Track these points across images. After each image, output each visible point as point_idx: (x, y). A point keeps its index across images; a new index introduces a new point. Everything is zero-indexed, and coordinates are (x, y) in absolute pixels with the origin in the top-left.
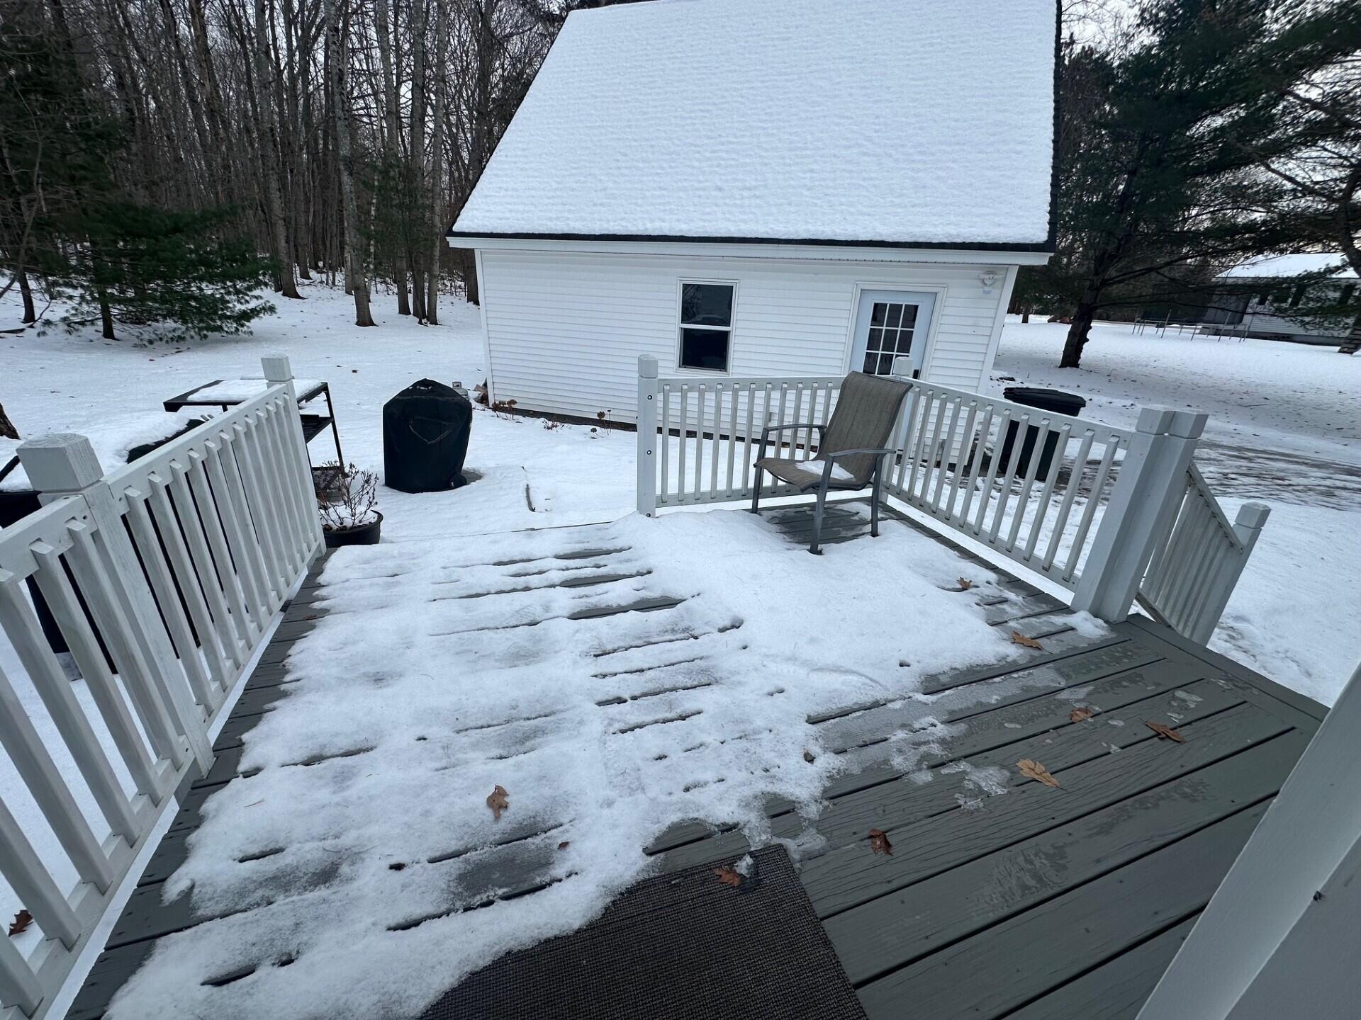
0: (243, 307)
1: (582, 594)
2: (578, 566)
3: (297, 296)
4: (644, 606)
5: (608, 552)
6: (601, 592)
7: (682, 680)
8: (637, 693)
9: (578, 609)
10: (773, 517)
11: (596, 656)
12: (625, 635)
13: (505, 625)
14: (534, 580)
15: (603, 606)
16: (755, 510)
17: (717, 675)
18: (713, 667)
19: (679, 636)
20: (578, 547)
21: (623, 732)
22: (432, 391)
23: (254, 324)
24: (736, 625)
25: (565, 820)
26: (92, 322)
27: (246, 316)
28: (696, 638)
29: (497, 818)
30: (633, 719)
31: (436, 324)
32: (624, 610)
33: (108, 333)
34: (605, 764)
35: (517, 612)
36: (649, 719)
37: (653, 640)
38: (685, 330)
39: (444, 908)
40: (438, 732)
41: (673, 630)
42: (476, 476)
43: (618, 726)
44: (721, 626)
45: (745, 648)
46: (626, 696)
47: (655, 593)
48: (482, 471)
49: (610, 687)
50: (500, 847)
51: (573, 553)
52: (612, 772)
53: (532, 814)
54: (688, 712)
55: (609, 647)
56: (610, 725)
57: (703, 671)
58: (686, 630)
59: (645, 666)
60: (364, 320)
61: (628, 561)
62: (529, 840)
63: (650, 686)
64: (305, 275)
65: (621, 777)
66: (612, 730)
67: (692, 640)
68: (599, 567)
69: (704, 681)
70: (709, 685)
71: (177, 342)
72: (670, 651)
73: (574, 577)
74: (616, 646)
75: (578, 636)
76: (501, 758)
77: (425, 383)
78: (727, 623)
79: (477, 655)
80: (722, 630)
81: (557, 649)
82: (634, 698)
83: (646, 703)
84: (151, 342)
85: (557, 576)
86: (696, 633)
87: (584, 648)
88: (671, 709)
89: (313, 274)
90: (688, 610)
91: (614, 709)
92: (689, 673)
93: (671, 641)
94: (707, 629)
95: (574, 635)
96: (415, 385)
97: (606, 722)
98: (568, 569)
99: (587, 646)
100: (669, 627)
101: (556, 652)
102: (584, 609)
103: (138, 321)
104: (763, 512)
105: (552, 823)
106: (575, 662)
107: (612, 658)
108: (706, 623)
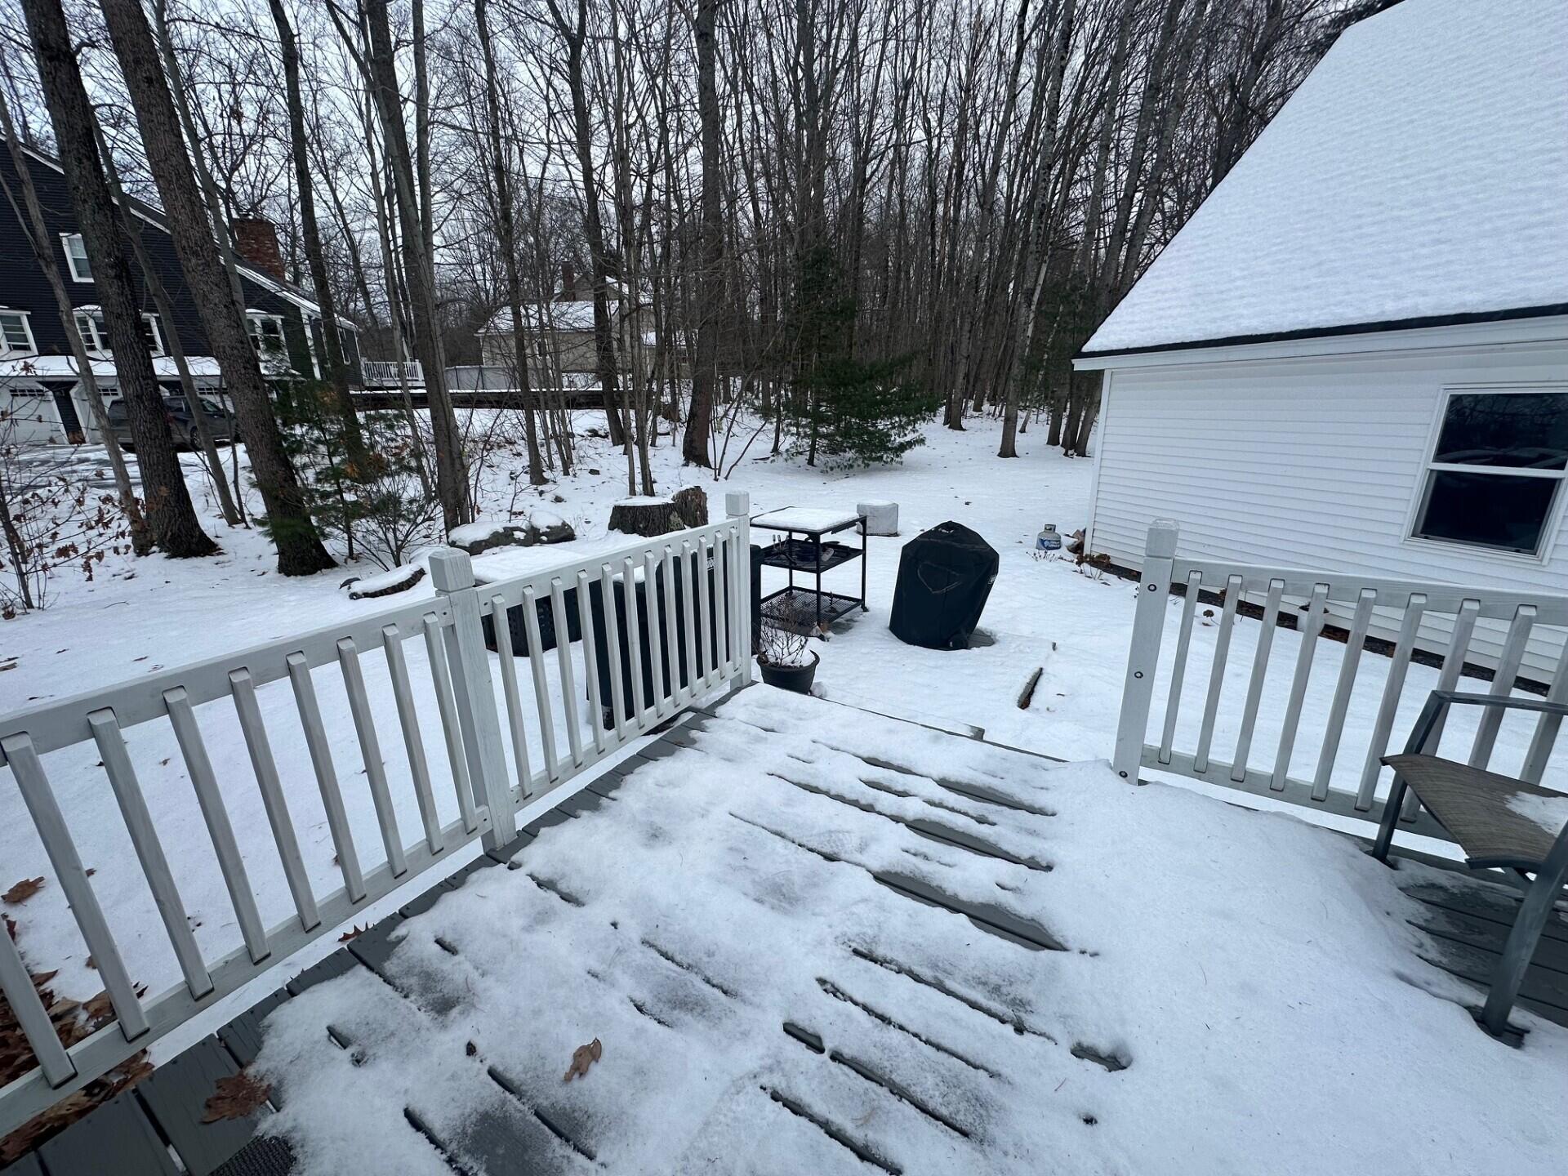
0: (902, 440)
1: (925, 850)
2: (957, 807)
3: (961, 429)
4: (990, 918)
5: (1015, 805)
6: (946, 859)
7: (928, 1088)
8: (847, 1052)
9: (899, 869)
10: (1432, 886)
11: (856, 952)
12: (917, 947)
13: (804, 842)
14: (886, 801)
15: (934, 884)
16: (1382, 851)
17: (993, 1130)
18: (1001, 1108)
19: (995, 1006)
20: (981, 780)
21: (775, 1097)
22: (952, 535)
23: (907, 455)
24: (1114, 1062)
25: (600, 1158)
26: (801, 453)
27: (903, 447)
28: (1020, 1029)
29: (568, 1079)
30: (804, 1091)
31: (1084, 456)
32: (953, 905)
33: (811, 462)
34: (707, 1124)
35: (830, 832)
36: (819, 1108)
37: (950, 984)
38: (1442, 475)
39: (442, 1136)
40: (633, 930)
41: (997, 989)
42: (988, 640)
43: (776, 1081)
44: (1087, 1041)
45: (1089, 1121)
46: (828, 1045)
47: (1023, 907)
48: (999, 636)
49: (823, 1015)
50: (534, 1119)
51: (969, 786)
52: (703, 1144)
53: (591, 1111)
54: (880, 1153)
55: (881, 951)
56: (771, 1070)
57: (979, 1102)
58: (1020, 1003)
59: (897, 1016)
60: (1007, 451)
61: (1033, 833)
62: (556, 1141)
63: (872, 1056)
64: (978, 408)
65: (703, 1163)
66: (765, 1080)
67: (1009, 1029)
68: (981, 820)
69: (962, 1119)
70: (965, 1134)
71: (848, 469)
72: (956, 1021)
73: (937, 819)
74: (890, 955)
75: (860, 909)
76: (640, 1009)
77: (949, 525)
78: (1104, 1046)
79: (743, 863)
80: (1082, 1052)
81: (817, 910)
82: (836, 1057)
83: (842, 1078)
84: (832, 469)
85: (914, 808)
86: (1030, 1020)
87: (852, 930)
88: (865, 1121)
89: (986, 407)
90: (1053, 970)
91: (795, 1050)
92: (952, 1083)
93: (974, 1005)
94: (1056, 1030)
95: (856, 903)
96: (937, 528)
97: (769, 1061)
98: (940, 805)
99: (856, 929)
100: (994, 980)
101: (814, 914)
102: (906, 872)
103: (834, 452)
104: (1404, 863)
105: (591, 1144)
106: (821, 943)
107: (867, 970)
108: (1064, 1018)
